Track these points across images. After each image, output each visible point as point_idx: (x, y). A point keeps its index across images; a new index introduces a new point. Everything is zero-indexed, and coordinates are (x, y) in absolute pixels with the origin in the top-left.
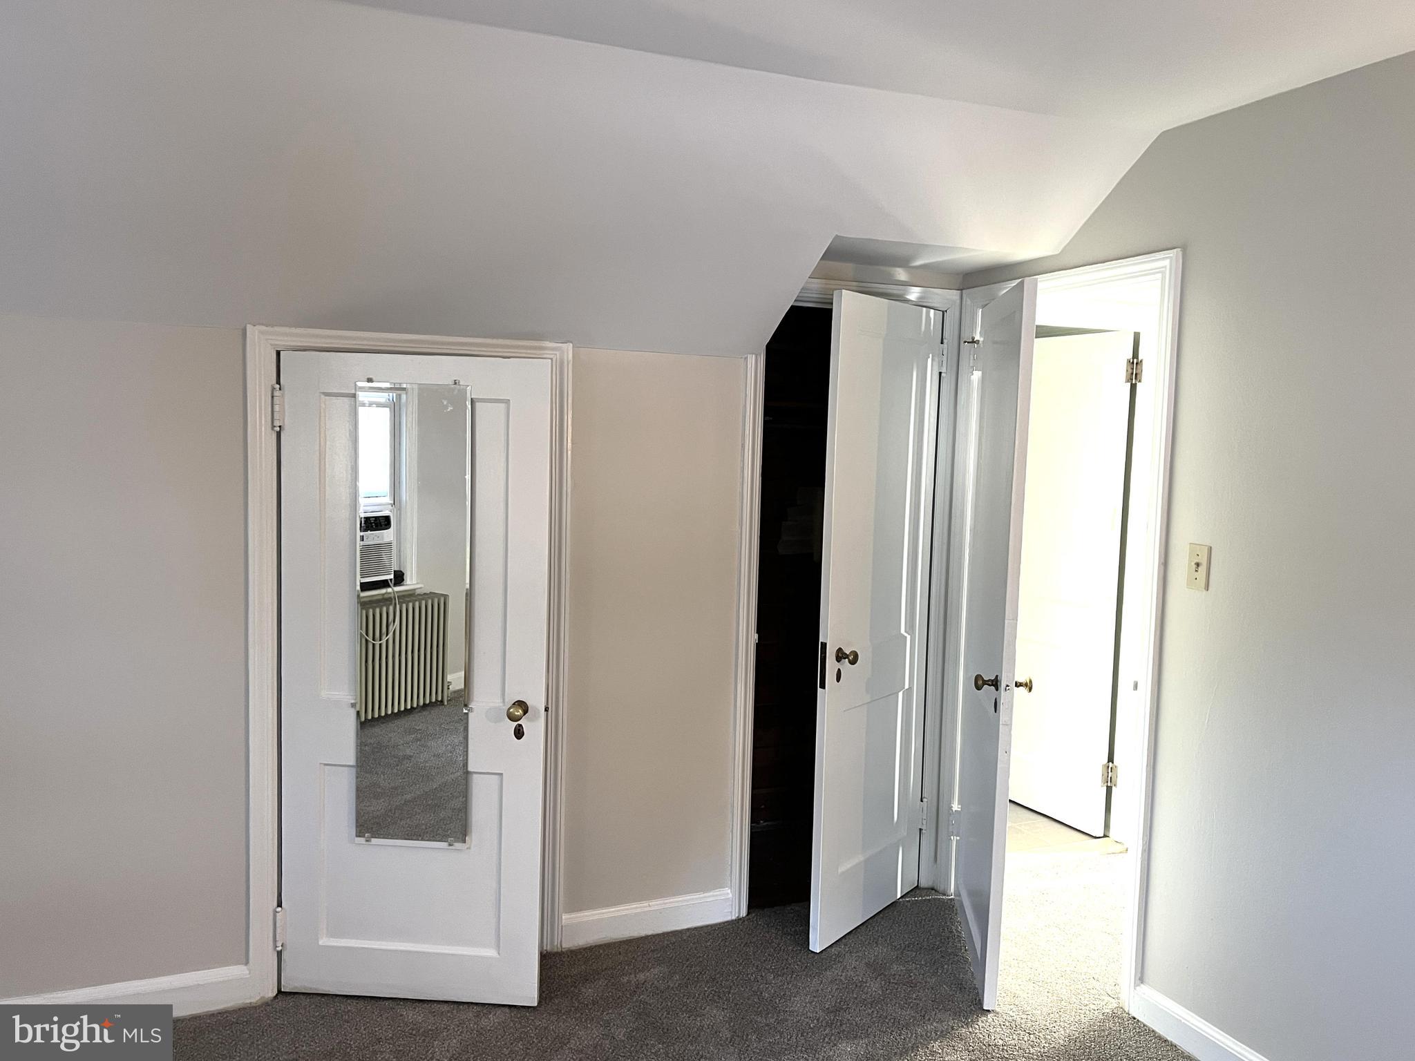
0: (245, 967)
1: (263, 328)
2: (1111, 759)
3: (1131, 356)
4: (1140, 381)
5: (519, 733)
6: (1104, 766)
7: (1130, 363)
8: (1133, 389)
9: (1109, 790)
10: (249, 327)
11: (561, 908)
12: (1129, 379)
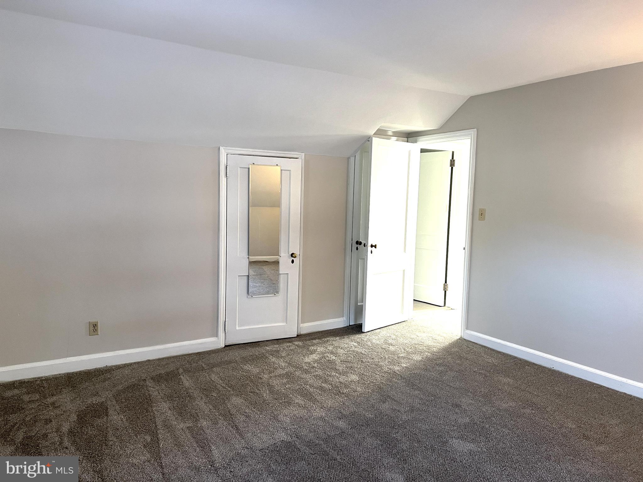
0: (217, 338)
1: (224, 147)
2: (446, 282)
3: (451, 158)
4: (454, 166)
5: (293, 262)
6: (444, 284)
7: (451, 161)
8: (452, 168)
9: (445, 292)
10: (221, 148)
11: (300, 322)
12: (451, 166)
